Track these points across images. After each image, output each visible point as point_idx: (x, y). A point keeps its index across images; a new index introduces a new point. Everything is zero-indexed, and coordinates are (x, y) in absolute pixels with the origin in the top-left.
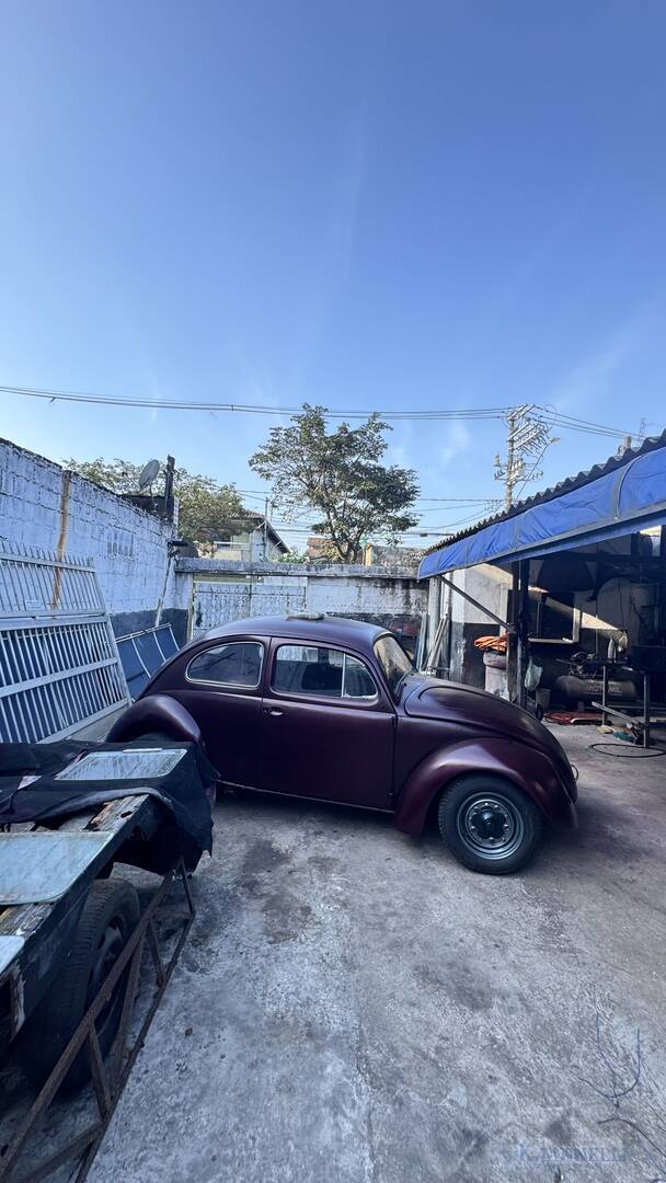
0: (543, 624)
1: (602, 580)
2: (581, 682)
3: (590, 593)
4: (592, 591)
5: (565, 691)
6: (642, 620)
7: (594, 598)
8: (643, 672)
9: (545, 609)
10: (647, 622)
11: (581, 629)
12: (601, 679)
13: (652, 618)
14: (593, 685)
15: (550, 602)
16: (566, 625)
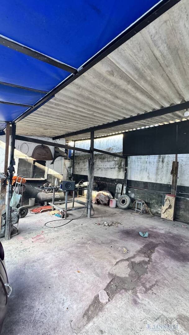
0: (34, 173)
1: (56, 157)
2: (46, 194)
3: (51, 161)
4: (52, 160)
5: (40, 199)
6: (68, 171)
7: (52, 163)
8: (65, 191)
9: (35, 167)
10: (69, 172)
11: (48, 174)
12: (53, 192)
13: (70, 171)
14: (50, 195)
15: (36, 164)
16: (42, 173)
